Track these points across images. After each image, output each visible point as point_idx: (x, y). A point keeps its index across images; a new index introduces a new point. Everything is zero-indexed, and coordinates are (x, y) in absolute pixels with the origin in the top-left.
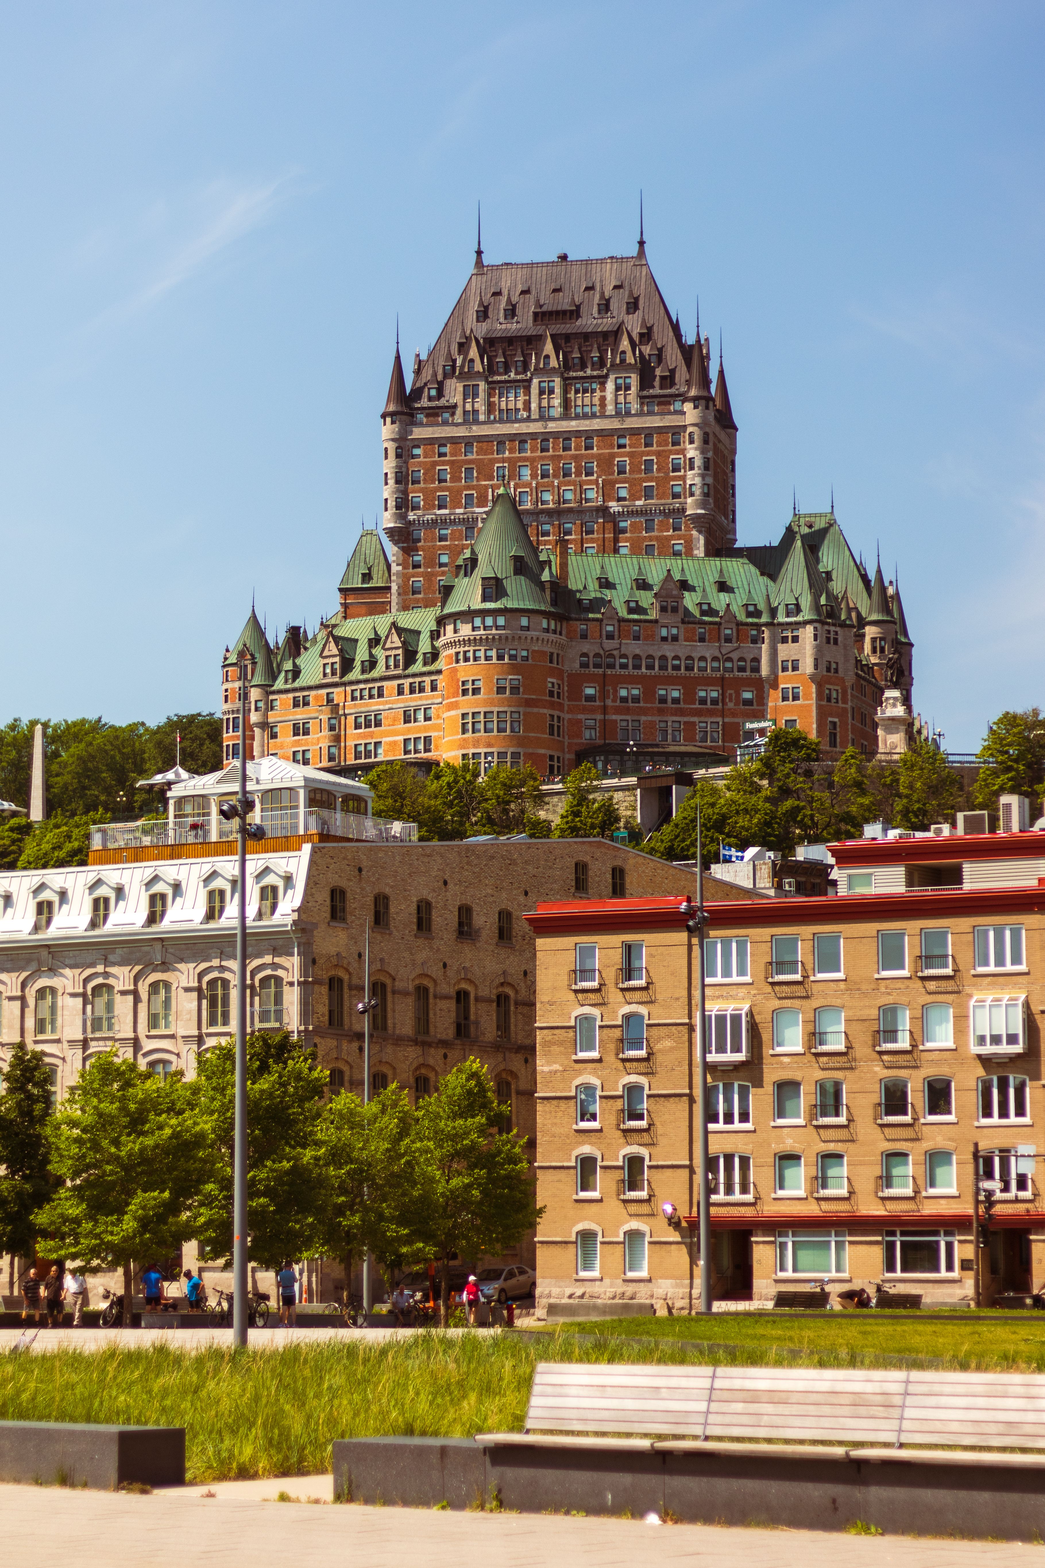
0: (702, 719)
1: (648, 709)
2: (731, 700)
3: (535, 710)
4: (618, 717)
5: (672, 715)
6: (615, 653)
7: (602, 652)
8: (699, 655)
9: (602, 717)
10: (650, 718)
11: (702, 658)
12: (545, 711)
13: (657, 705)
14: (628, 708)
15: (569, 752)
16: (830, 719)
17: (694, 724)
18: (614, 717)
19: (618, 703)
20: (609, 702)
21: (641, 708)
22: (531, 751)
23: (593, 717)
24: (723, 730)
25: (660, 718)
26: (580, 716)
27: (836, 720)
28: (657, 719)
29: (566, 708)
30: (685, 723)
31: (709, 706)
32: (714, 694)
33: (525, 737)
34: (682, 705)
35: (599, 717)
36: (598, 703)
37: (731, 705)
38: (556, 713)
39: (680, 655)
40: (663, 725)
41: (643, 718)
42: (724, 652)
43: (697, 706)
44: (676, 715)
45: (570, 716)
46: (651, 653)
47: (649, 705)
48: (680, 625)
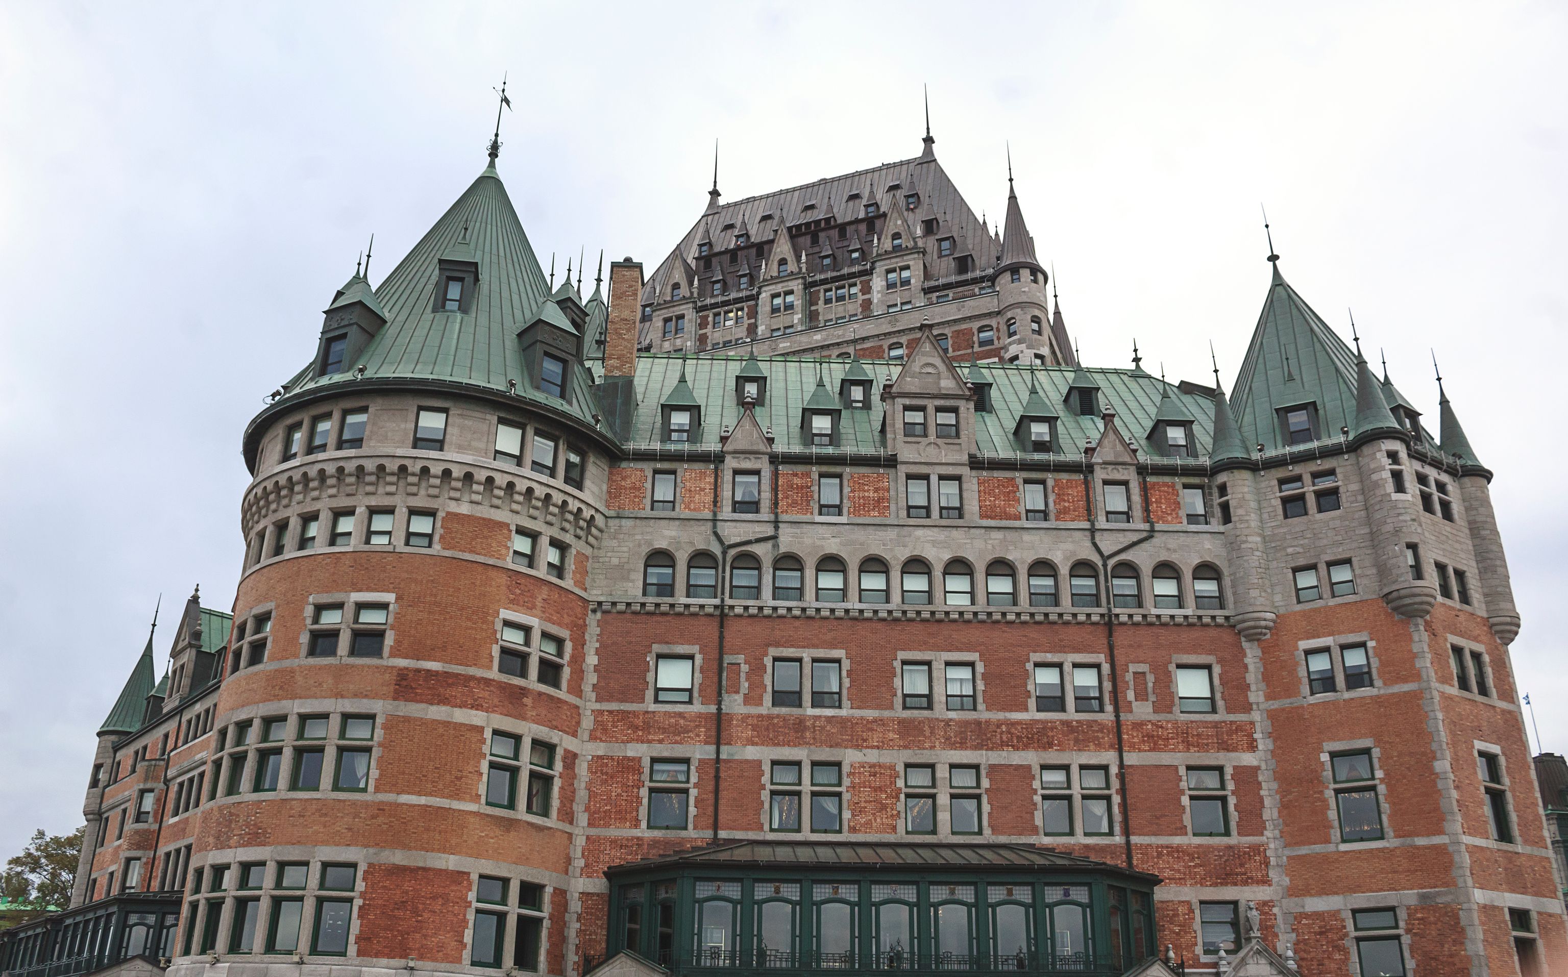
0: (1053, 757)
1: (869, 725)
2: (1141, 696)
3: (437, 712)
4: (763, 754)
5: (951, 745)
6: (761, 550)
7: (716, 550)
8: (1030, 557)
9: (708, 752)
10: (872, 756)
11: (1043, 567)
12: (476, 717)
13: (899, 713)
14: (800, 725)
15: (587, 870)
16: (1479, 745)
17: (1025, 771)
18: (751, 753)
19: (766, 707)
20: (734, 704)
21: (842, 722)
22: (398, 857)
23: (679, 751)
24: (1123, 791)
25: (909, 756)
26: (634, 750)
27: (1495, 749)
28: (898, 758)
29: (587, 722)
30: (993, 768)
31: (1071, 714)
32: (1086, 679)
33: (381, 808)
34: (983, 714)
35: (700, 751)
36: (697, 707)
37: (1142, 711)
38: (529, 730)
39: (970, 556)
40: (920, 779)
41: (850, 757)
42: (1107, 549)
43: (1032, 714)
44: (962, 745)
45: (600, 749)
46: (876, 549)
47: (870, 714)
48: (965, 471)
